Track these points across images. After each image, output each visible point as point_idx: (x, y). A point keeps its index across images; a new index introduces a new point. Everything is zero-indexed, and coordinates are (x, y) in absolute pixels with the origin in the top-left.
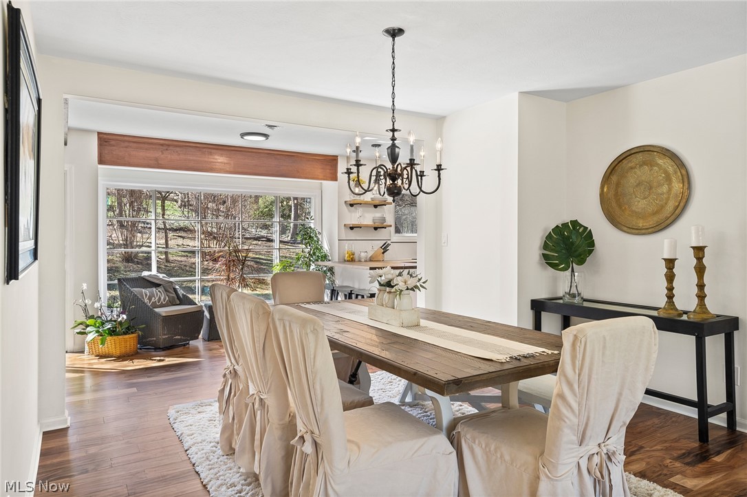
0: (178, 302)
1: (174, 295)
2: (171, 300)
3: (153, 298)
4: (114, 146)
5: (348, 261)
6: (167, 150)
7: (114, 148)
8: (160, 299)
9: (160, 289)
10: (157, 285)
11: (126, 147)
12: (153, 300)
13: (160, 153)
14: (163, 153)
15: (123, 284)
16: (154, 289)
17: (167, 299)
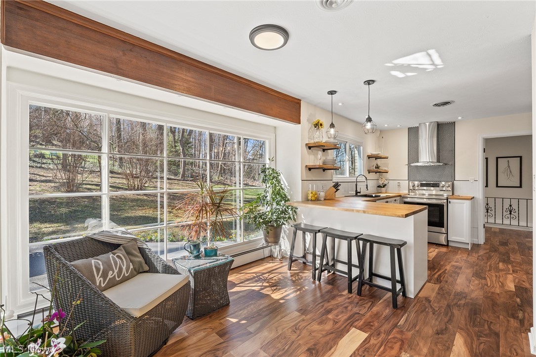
0: (146, 268)
1: (141, 259)
2: (137, 267)
3: (111, 272)
4: (37, 20)
5: (311, 200)
6: (131, 50)
7: (38, 23)
8: (121, 269)
9: (120, 252)
10: (114, 247)
11: (63, 29)
12: (110, 276)
13: (121, 53)
14: (124, 54)
15: (54, 257)
16: (111, 255)
17: (131, 267)
